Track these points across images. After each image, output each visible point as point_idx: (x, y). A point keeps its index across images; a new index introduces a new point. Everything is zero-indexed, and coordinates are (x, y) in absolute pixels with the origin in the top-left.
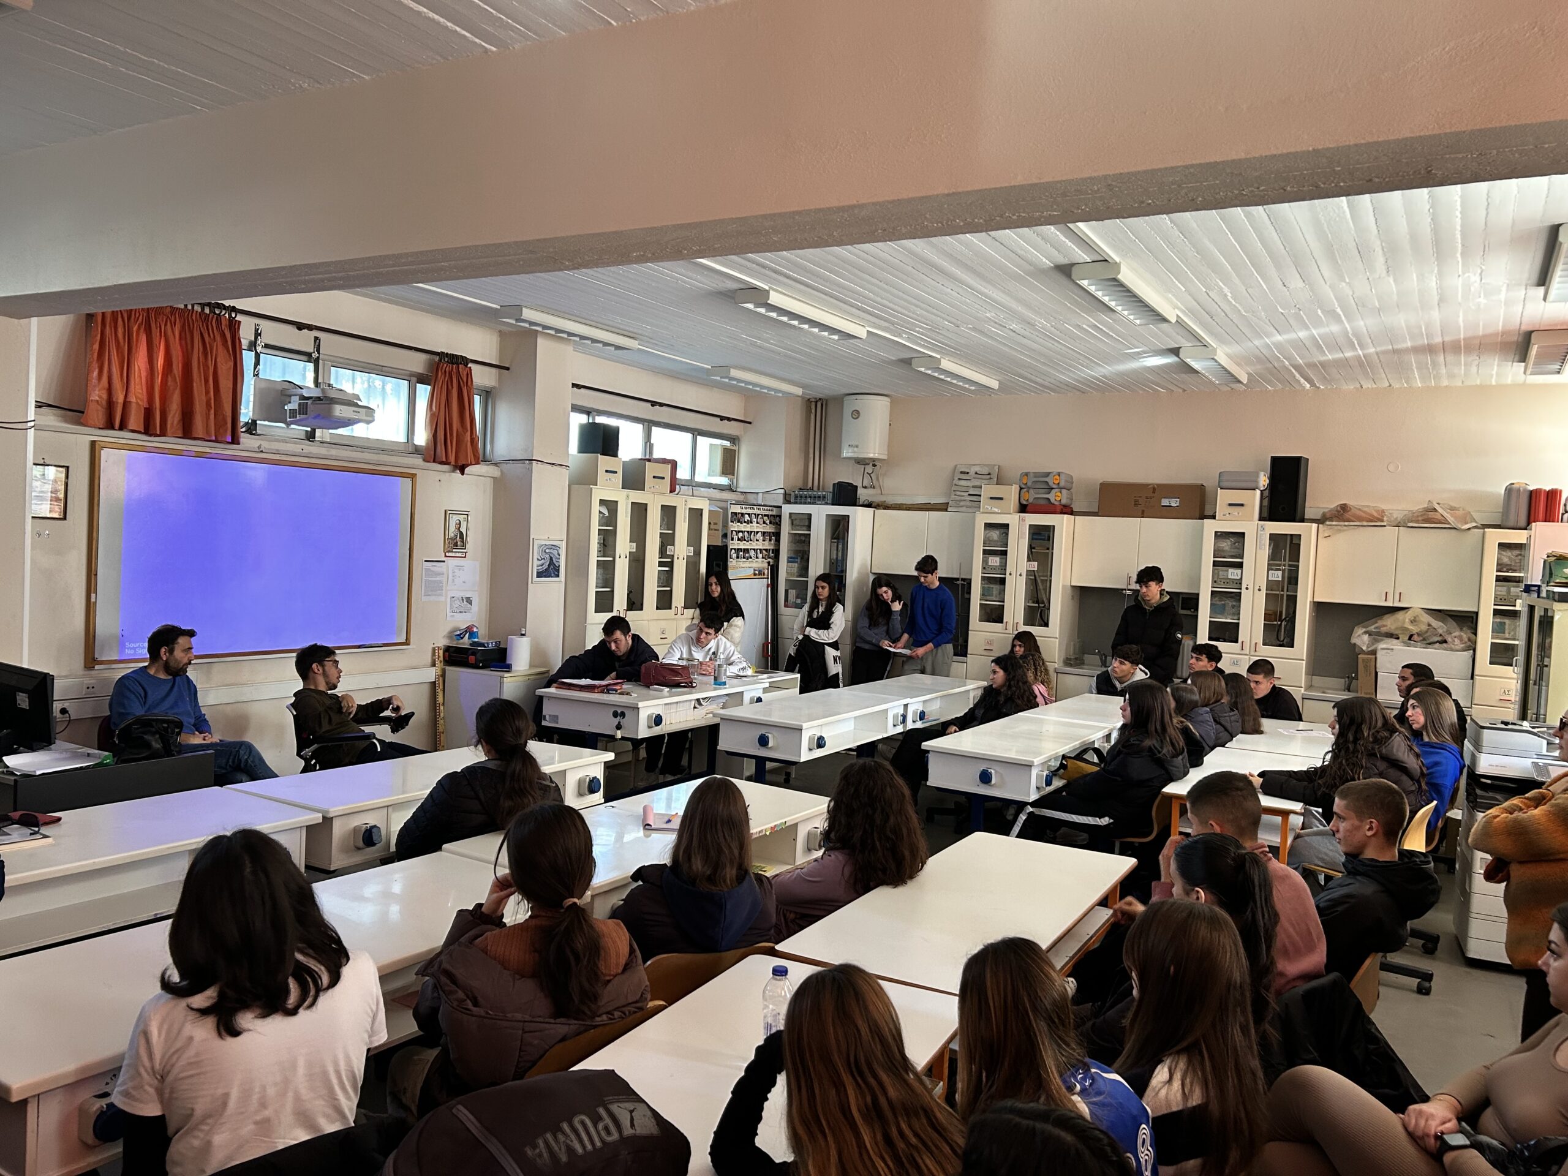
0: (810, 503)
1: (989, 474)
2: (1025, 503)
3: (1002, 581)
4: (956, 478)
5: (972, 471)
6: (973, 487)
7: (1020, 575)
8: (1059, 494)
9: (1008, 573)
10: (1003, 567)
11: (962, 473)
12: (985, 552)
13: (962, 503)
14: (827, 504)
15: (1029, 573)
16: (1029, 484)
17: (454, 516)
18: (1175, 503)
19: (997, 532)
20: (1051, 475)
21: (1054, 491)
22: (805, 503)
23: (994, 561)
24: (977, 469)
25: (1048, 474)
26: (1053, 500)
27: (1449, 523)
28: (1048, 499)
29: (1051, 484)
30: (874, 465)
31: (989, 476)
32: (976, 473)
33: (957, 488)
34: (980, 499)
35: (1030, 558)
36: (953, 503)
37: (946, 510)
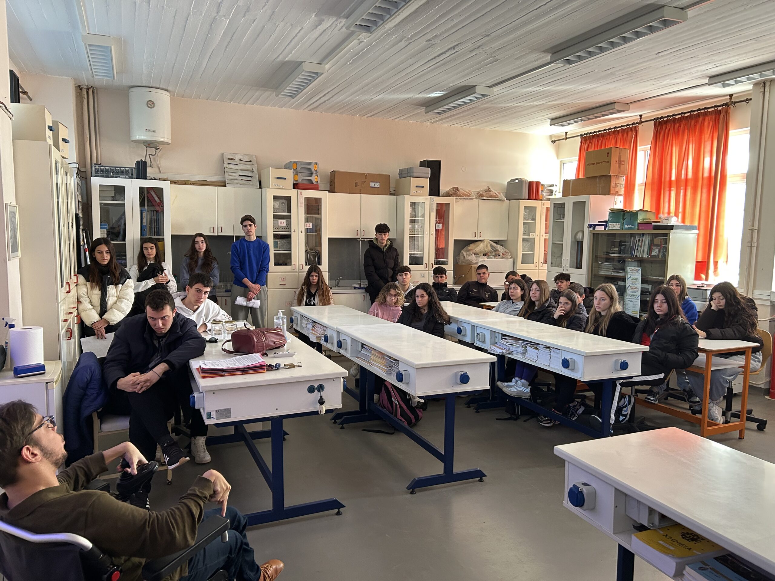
0: (112, 177)
1: (250, 161)
2: (297, 182)
3: (289, 237)
4: (226, 163)
5: (237, 158)
6: (241, 170)
7: (302, 232)
8: (316, 177)
9: (292, 230)
10: (289, 226)
11: (229, 159)
12: (275, 217)
13: (236, 181)
15: (307, 230)
16: (299, 169)
18: (377, 185)
19: (283, 203)
20: (313, 164)
21: (314, 175)
23: (282, 223)
24: (240, 157)
25: (309, 164)
26: (314, 181)
27: (499, 198)
28: (311, 180)
29: (313, 170)
30: (156, 149)
31: (250, 163)
32: (240, 160)
33: (228, 170)
34: (249, 179)
35: (307, 220)
36: (229, 181)
37: (225, 186)
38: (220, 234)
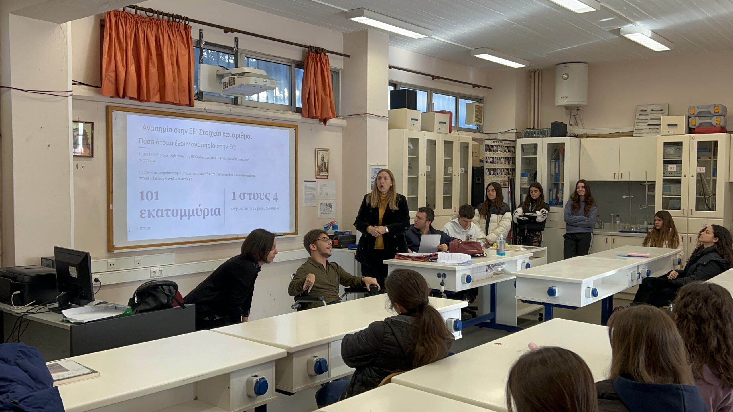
0: (535, 137)
1: (662, 110)
2: (693, 127)
3: (679, 181)
4: (638, 115)
5: (650, 108)
6: (651, 119)
7: (692, 176)
8: (718, 119)
9: (683, 175)
10: (679, 171)
11: (642, 111)
12: (665, 162)
13: (643, 131)
14: (547, 137)
15: (699, 175)
16: (696, 114)
17: (321, 152)
19: (673, 148)
20: (712, 107)
21: (714, 118)
22: (532, 137)
23: (672, 168)
24: (653, 107)
25: (709, 106)
26: (714, 124)
28: (711, 124)
29: (712, 112)
30: (578, 110)
31: (662, 112)
32: (652, 110)
33: (638, 121)
34: (657, 127)
35: (699, 164)
36: (637, 131)
37: (632, 136)
38: (620, 180)
